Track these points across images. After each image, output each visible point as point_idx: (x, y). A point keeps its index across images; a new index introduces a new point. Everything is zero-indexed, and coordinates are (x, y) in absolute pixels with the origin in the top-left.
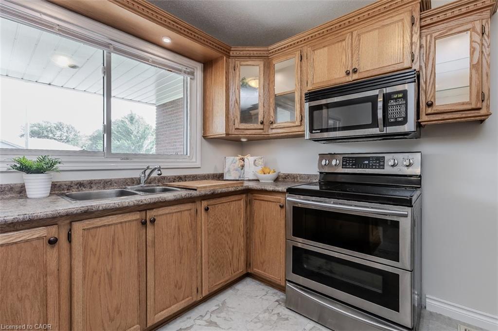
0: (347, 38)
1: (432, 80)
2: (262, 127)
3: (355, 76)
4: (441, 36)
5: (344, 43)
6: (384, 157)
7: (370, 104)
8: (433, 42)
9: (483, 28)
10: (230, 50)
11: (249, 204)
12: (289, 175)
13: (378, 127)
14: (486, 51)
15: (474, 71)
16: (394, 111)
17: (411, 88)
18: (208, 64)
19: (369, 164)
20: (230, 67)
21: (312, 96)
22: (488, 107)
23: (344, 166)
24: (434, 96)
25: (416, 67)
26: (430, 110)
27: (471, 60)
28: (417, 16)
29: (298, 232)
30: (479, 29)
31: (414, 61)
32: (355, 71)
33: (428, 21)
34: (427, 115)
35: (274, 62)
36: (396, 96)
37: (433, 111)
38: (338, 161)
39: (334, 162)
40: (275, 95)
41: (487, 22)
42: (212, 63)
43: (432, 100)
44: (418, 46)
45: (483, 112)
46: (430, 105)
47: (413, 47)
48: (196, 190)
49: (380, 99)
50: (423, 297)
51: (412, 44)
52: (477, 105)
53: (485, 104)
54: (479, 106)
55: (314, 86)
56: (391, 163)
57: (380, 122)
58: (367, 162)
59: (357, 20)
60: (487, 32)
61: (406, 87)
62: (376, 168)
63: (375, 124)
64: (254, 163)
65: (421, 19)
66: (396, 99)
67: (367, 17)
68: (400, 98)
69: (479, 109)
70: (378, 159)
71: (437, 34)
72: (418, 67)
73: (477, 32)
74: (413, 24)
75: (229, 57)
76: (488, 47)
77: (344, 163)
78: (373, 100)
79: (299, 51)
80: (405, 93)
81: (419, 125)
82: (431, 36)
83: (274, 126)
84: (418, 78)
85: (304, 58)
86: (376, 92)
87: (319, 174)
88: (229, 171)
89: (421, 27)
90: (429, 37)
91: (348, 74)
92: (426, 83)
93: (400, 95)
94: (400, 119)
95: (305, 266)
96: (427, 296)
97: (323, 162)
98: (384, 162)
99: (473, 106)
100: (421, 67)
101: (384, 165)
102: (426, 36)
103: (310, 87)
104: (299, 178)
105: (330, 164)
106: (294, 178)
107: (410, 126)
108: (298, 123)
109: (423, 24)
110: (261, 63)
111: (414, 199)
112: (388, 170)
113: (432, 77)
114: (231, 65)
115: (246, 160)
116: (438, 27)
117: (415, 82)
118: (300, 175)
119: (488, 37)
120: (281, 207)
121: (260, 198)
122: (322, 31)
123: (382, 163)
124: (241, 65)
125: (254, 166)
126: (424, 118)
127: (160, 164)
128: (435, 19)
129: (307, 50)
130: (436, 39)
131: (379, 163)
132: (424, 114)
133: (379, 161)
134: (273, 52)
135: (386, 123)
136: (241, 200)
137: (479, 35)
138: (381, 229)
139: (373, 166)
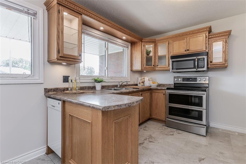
0: (185, 39)
1: (212, 55)
2: (153, 67)
3: (188, 52)
4: (214, 42)
5: (184, 40)
6: (197, 78)
7: (193, 61)
8: (212, 43)
9: (226, 41)
10: (142, 40)
11: (151, 94)
12: (161, 84)
13: (195, 68)
14: (227, 48)
15: (223, 53)
16: (201, 64)
17: (205, 57)
18: (133, 44)
19: (192, 80)
20: (142, 46)
21: (173, 57)
22: (227, 64)
23: (183, 81)
24: (212, 60)
25: (207, 51)
26: (211, 64)
27: (223, 50)
28: (207, 35)
29: (170, 101)
30: (225, 41)
31: (207, 49)
32: (188, 50)
33: (211, 37)
34: (210, 65)
35: (158, 44)
36: (201, 59)
37: (212, 64)
38: (181, 80)
39: (180, 80)
40: (158, 56)
41: (227, 39)
42: (135, 43)
43: (212, 61)
44: (208, 44)
45: (226, 65)
46: (211, 62)
47: (206, 44)
48: (139, 88)
49: (196, 60)
50: (209, 123)
51: (206, 43)
52: (224, 63)
53: (226, 62)
54: (225, 63)
55: (174, 54)
56: (199, 80)
57: (196, 67)
58: (191, 79)
59: (189, 34)
60: (227, 42)
61: (204, 57)
62: (194, 81)
63: (194, 67)
64: (149, 80)
65: (209, 36)
66: (201, 60)
67: (192, 33)
68: (202, 60)
69: (225, 64)
70: (195, 78)
71: (214, 41)
72: (208, 51)
73: (224, 42)
74: (206, 38)
75: (142, 42)
76: (227, 46)
77: (183, 80)
78: (194, 60)
79: (168, 42)
80: (204, 58)
81: (208, 68)
82: (212, 42)
83: (158, 67)
84: (207, 54)
85: (170, 44)
86: (195, 58)
87: (174, 84)
88: (140, 83)
89: (209, 38)
90: (211, 41)
91: (186, 51)
92: (210, 55)
93: (203, 59)
94: (202, 66)
95: (173, 112)
96: (210, 122)
97: (176, 80)
98: (197, 79)
99: (223, 63)
100: (208, 50)
101: (197, 81)
102: (210, 41)
103: (171, 54)
104: (165, 85)
105: (178, 80)
106: (164, 85)
107: (205, 69)
108: (167, 66)
109: (209, 37)
110: (154, 44)
111: (207, 90)
112: (198, 82)
113: (212, 54)
114: (143, 45)
115: (145, 79)
116: (214, 39)
117: (207, 55)
118: (166, 84)
119: (227, 43)
120: (164, 94)
121: (155, 92)
122: (176, 36)
123: (196, 80)
124: (146, 45)
125: (148, 81)
126: (209, 66)
127: (127, 80)
128: (213, 36)
129: (171, 41)
130: (213, 42)
131: (195, 80)
132: (209, 65)
133: (195, 79)
134: (157, 41)
135: (198, 67)
136: (148, 92)
137: (225, 43)
138: (197, 99)
139: (193, 81)
